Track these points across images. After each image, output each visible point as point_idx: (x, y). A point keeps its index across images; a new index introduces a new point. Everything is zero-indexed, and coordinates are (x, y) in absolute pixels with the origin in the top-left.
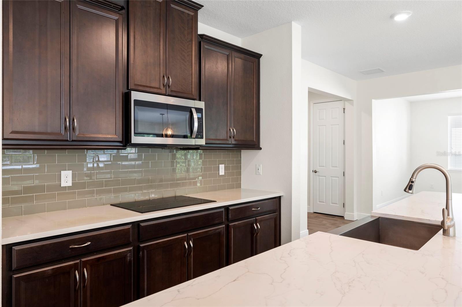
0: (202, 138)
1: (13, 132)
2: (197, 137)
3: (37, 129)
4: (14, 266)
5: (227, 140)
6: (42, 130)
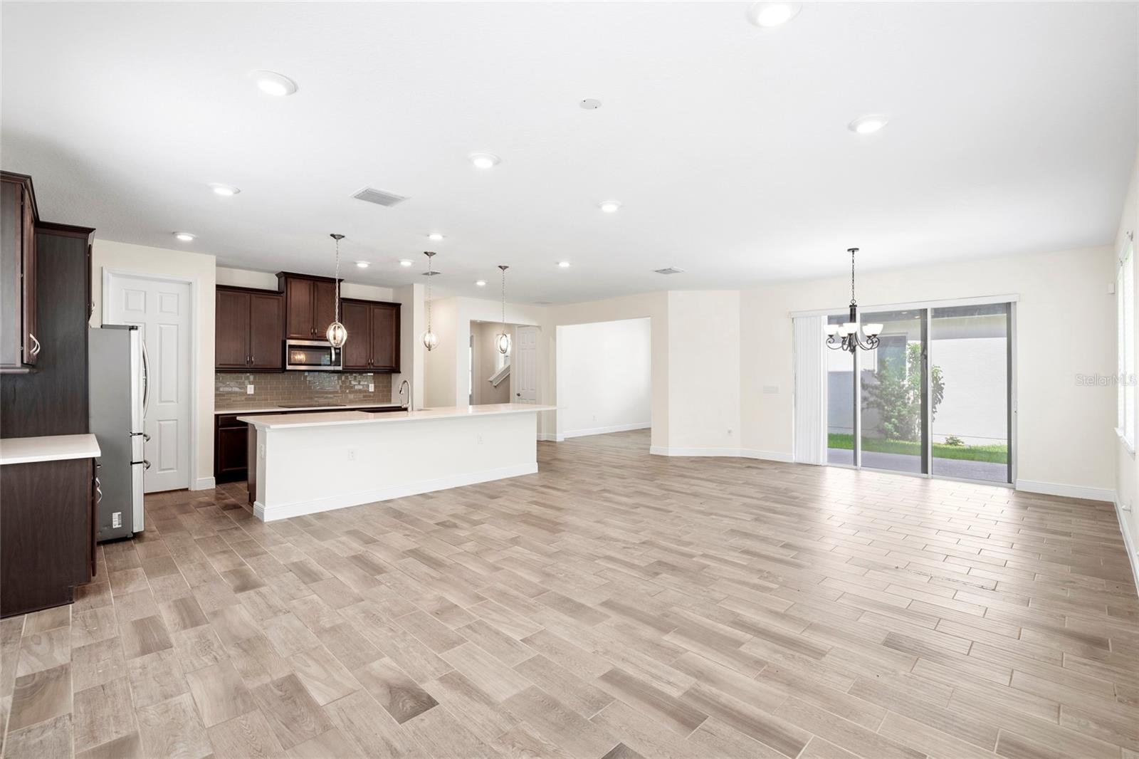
0: (340, 365)
1: (221, 365)
2: (335, 365)
3: (232, 363)
4: (220, 424)
5: (366, 366)
6: (235, 363)
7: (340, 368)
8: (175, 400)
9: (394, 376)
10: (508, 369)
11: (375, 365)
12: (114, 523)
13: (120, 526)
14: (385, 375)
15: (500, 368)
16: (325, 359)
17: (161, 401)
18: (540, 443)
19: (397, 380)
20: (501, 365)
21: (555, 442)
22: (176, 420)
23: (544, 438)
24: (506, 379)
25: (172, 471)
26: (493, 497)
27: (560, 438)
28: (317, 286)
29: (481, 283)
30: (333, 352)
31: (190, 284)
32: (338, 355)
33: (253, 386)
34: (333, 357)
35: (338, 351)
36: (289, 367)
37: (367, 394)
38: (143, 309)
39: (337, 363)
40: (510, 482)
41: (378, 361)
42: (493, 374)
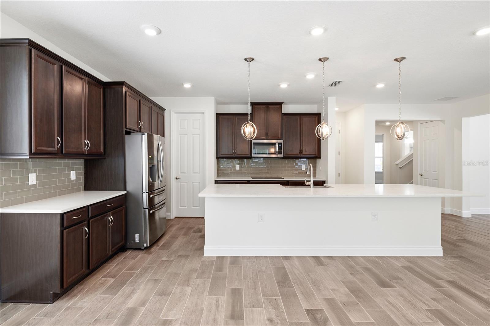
0: (281, 154)
3: (227, 153)
6: (228, 153)
7: (281, 156)
8: (199, 172)
9: (318, 160)
10: (412, 155)
11: (304, 153)
12: (136, 240)
13: (138, 242)
14: (312, 160)
15: (405, 155)
16: (273, 150)
17: (193, 173)
18: (445, 217)
19: (320, 162)
20: (406, 152)
21: (462, 217)
22: (199, 182)
23: (448, 211)
24: (410, 163)
25: (197, 207)
26: (383, 284)
27: (466, 213)
28: (269, 107)
29: (380, 86)
30: (277, 146)
31: (203, 113)
32: (280, 148)
33: (239, 166)
34: (277, 149)
35: (280, 145)
36: (253, 155)
37: (301, 171)
38: (186, 128)
39: (279, 153)
40: (408, 264)
41: (306, 151)
42: (399, 158)
